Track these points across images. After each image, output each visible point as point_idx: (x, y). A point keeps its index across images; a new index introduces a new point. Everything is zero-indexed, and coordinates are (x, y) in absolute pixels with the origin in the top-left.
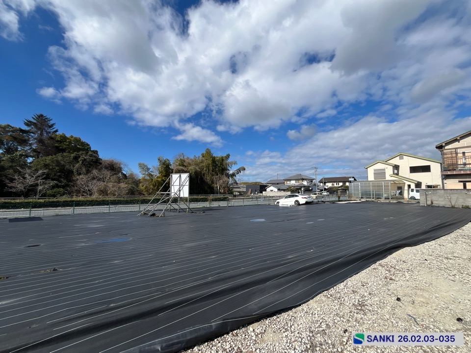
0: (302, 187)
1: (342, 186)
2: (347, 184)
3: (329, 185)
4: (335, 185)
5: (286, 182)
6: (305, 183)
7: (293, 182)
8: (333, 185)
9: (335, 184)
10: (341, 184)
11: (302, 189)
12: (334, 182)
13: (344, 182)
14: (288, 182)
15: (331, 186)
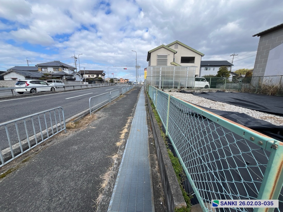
0: (63, 76)
1: (96, 77)
2: (100, 76)
3: (86, 76)
4: (91, 77)
5: (40, 70)
6: (67, 71)
7: (50, 70)
8: (89, 76)
9: (91, 75)
10: (95, 76)
11: (64, 78)
12: (90, 74)
13: (98, 75)
14: (43, 70)
15: (88, 77)
